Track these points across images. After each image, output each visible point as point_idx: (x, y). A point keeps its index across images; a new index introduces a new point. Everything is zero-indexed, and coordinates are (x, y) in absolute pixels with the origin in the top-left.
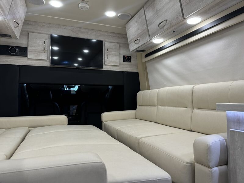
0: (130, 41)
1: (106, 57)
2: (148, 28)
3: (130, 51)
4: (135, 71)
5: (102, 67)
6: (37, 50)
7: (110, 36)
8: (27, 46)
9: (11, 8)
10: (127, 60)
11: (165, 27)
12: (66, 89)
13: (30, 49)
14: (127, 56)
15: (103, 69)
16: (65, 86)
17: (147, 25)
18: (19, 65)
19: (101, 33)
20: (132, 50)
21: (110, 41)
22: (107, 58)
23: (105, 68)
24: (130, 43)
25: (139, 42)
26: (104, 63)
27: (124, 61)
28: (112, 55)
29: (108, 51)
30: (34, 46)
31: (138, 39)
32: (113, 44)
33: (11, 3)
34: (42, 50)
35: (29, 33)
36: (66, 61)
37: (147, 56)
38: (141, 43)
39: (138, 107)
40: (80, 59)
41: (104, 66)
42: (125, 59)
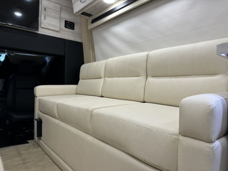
0: (75, 0)
1: (43, 17)
3: (74, 13)
4: (78, 40)
5: (37, 29)
10: (69, 27)
14: (70, 22)
15: (38, 32)
20: (76, 12)
22: (45, 20)
23: (41, 31)
24: (74, 3)
26: (39, 24)
27: (66, 27)
28: (51, 17)
29: (45, 11)
32: (53, 4)
37: (94, 21)
38: (89, 1)
41: (40, 29)
42: (67, 25)
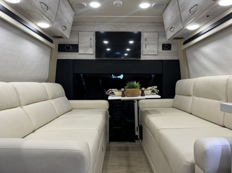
0: (167, 29)
1: (144, 47)
2: (181, 15)
4: (175, 58)
5: (140, 57)
6: (85, 46)
7: (149, 26)
8: (78, 44)
9: (57, 15)
11: (196, 12)
12: (113, 77)
13: (80, 45)
14: (167, 44)
15: (141, 59)
16: (113, 75)
17: (180, 12)
18: (73, 59)
19: (141, 24)
20: (168, 38)
21: (148, 30)
23: (143, 58)
24: (167, 32)
25: (174, 30)
26: (141, 53)
27: (163, 49)
28: (151, 44)
29: (146, 41)
30: (83, 43)
31: (173, 27)
32: (152, 34)
33: (57, 12)
34: (89, 46)
35: (79, 32)
36: (118, 52)
37: (185, 43)
38: (176, 30)
39: (176, 95)
40: (128, 50)
41: (142, 56)
42: (164, 47)
